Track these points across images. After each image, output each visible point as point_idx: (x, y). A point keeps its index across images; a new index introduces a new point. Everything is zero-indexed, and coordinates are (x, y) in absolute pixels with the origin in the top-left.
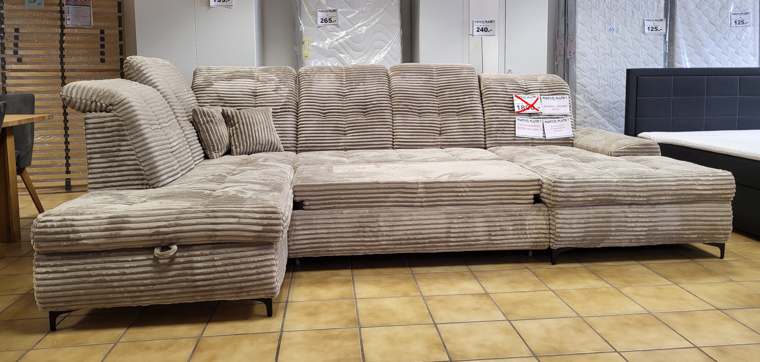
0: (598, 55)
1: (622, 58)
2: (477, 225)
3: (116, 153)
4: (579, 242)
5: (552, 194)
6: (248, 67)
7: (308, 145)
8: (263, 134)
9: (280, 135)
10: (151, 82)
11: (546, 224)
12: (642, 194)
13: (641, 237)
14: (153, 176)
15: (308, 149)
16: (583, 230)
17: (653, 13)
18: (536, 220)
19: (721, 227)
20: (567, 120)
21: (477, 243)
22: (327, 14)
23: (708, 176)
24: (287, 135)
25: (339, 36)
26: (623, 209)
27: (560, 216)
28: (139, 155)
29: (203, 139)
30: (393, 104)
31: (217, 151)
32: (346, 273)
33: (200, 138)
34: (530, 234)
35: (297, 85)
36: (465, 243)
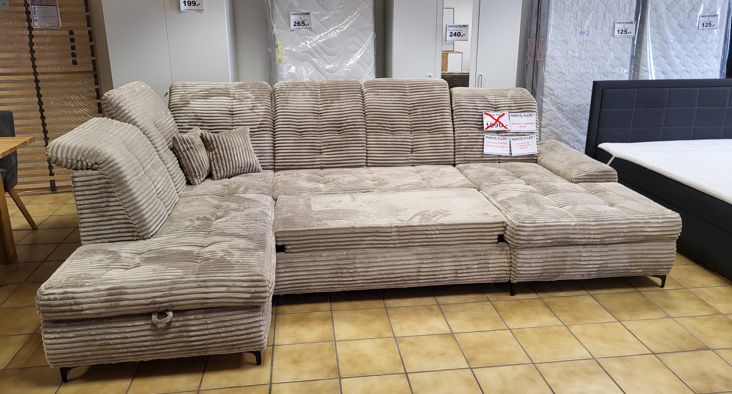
0: (567, 59)
1: (590, 61)
2: (445, 265)
3: (106, 209)
4: (536, 278)
5: (515, 237)
6: (224, 83)
7: (285, 164)
8: (242, 157)
9: (258, 155)
10: (131, 118)
11: (508, 262)
12: (596, 236)
13: (592, 273)
14: (143, 229)
15: (285, 167)
16: (540, 268)
17: (624, 15)
18: (499, 259)
19: (664, 263)
20: (533, 137)
21: (444, 280)
22: (300, 17)
23: (658, 218)
24: (265, 154)
25: (312, 40)
26: (579, 249)
27: (521, 256)
28: (128, 210)
29: (185, 166)
30: (367, 122)
31: (199, 177)
32: (325, 306)
33: (182, 165)
34: (493, 271)
35: (273, 102)
36: (434, 280)
